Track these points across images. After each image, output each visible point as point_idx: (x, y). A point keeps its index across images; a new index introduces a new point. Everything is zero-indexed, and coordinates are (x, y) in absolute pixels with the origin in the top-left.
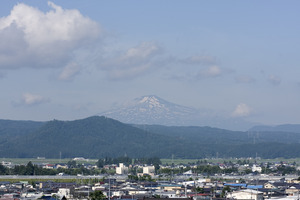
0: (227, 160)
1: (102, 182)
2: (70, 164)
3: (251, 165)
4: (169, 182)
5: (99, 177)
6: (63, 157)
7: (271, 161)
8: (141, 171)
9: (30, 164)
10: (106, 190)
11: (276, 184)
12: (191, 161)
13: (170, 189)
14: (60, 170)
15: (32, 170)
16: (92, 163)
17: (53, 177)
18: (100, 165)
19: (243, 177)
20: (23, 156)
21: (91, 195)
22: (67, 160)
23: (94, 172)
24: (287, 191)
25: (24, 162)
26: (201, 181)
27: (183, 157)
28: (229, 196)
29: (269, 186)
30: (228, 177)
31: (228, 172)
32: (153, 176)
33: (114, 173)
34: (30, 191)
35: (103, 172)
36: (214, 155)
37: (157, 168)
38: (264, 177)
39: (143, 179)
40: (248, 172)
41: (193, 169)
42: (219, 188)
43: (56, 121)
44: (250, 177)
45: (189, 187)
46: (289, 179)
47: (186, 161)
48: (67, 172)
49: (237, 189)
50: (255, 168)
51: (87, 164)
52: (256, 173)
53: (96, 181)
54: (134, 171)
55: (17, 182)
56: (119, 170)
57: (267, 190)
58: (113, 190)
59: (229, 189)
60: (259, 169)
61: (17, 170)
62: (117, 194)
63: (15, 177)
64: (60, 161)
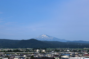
0: (62, 49)
1: (33, 54)
2: (26, 50)
3: (67, 50)
4: (48, 54)
5: (33, 52)
6: (25, 48)
7: (72, 49)
8: (42, 51)
9: (17, 50)
10: (34, 55)
11: (73, 54)
12: (53, 49)
13: (49, 55)
14: (24, 51)
15: (17, 51)
16: (31, 49)
17: (22, 53)
18: (33, 50)
19: (65, 53)
20: (15, 48)
21: (31, 56)
22: (26, 49)
23: (32, 51)
24: (75, 56)
25: (16, 49)
26: (56, 53)
27: (52, 48)
28: (62, 57)
29: (71, 55)
30: (62, 52)
31: (62, 51)
32: (45, 52)
33: (36, 52)
34: (17, 56)
35: (34, 51)
36: (59, 48)
37: (46, 50)
38: (70, 52)
39: (43, 53)
40: (66, 51)
41: (54, 51)
42: (60, 55)
43: (23, 40)
44: (67, 52)
45: (53, 55)
46: (76, 53)
47: (52, 49)
48: (25, 51)
49: (64, 55)
50: (68, 51)
51: (30, 50)
52: (68, 52)
53: (32, 53)
54: (40, 51)
55: (14, 54)
56: (37, 51)
57: (71, 56)
58: (36, 55)
59: (62, 55)
60: (69, 51)
61: (14, 51)
62: (37, 56)
63: (14, 53)
64: (24, 49)
